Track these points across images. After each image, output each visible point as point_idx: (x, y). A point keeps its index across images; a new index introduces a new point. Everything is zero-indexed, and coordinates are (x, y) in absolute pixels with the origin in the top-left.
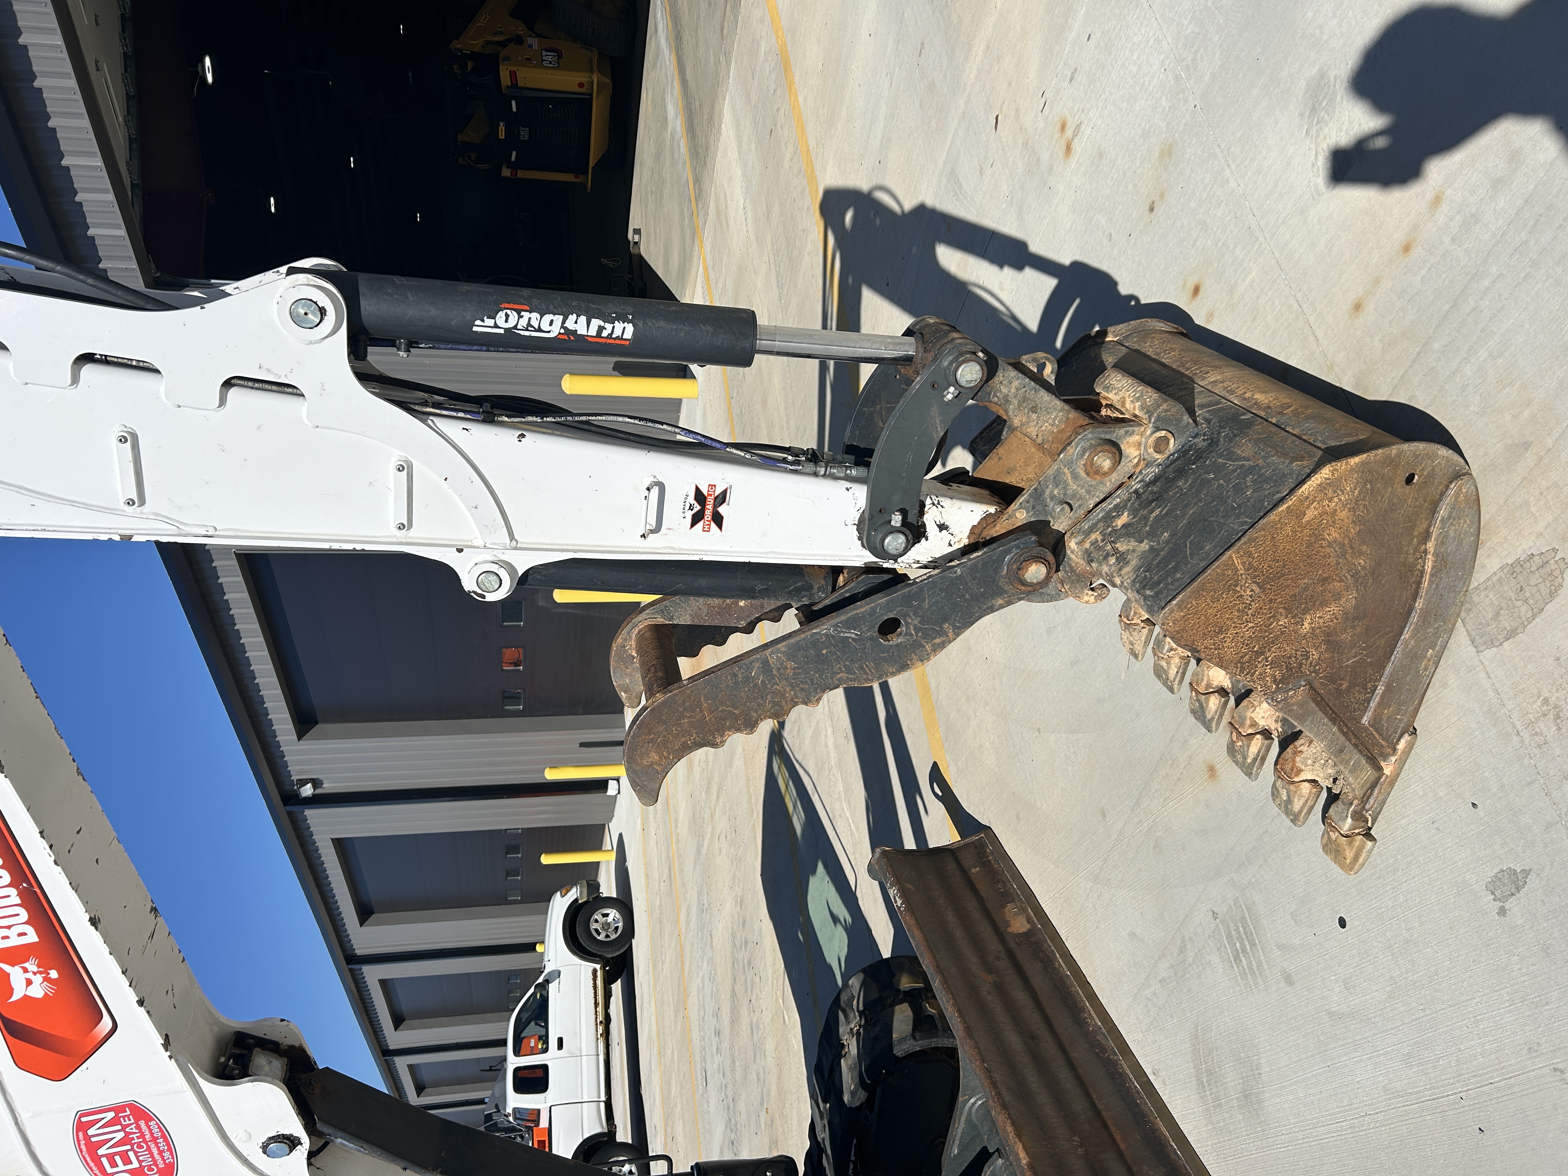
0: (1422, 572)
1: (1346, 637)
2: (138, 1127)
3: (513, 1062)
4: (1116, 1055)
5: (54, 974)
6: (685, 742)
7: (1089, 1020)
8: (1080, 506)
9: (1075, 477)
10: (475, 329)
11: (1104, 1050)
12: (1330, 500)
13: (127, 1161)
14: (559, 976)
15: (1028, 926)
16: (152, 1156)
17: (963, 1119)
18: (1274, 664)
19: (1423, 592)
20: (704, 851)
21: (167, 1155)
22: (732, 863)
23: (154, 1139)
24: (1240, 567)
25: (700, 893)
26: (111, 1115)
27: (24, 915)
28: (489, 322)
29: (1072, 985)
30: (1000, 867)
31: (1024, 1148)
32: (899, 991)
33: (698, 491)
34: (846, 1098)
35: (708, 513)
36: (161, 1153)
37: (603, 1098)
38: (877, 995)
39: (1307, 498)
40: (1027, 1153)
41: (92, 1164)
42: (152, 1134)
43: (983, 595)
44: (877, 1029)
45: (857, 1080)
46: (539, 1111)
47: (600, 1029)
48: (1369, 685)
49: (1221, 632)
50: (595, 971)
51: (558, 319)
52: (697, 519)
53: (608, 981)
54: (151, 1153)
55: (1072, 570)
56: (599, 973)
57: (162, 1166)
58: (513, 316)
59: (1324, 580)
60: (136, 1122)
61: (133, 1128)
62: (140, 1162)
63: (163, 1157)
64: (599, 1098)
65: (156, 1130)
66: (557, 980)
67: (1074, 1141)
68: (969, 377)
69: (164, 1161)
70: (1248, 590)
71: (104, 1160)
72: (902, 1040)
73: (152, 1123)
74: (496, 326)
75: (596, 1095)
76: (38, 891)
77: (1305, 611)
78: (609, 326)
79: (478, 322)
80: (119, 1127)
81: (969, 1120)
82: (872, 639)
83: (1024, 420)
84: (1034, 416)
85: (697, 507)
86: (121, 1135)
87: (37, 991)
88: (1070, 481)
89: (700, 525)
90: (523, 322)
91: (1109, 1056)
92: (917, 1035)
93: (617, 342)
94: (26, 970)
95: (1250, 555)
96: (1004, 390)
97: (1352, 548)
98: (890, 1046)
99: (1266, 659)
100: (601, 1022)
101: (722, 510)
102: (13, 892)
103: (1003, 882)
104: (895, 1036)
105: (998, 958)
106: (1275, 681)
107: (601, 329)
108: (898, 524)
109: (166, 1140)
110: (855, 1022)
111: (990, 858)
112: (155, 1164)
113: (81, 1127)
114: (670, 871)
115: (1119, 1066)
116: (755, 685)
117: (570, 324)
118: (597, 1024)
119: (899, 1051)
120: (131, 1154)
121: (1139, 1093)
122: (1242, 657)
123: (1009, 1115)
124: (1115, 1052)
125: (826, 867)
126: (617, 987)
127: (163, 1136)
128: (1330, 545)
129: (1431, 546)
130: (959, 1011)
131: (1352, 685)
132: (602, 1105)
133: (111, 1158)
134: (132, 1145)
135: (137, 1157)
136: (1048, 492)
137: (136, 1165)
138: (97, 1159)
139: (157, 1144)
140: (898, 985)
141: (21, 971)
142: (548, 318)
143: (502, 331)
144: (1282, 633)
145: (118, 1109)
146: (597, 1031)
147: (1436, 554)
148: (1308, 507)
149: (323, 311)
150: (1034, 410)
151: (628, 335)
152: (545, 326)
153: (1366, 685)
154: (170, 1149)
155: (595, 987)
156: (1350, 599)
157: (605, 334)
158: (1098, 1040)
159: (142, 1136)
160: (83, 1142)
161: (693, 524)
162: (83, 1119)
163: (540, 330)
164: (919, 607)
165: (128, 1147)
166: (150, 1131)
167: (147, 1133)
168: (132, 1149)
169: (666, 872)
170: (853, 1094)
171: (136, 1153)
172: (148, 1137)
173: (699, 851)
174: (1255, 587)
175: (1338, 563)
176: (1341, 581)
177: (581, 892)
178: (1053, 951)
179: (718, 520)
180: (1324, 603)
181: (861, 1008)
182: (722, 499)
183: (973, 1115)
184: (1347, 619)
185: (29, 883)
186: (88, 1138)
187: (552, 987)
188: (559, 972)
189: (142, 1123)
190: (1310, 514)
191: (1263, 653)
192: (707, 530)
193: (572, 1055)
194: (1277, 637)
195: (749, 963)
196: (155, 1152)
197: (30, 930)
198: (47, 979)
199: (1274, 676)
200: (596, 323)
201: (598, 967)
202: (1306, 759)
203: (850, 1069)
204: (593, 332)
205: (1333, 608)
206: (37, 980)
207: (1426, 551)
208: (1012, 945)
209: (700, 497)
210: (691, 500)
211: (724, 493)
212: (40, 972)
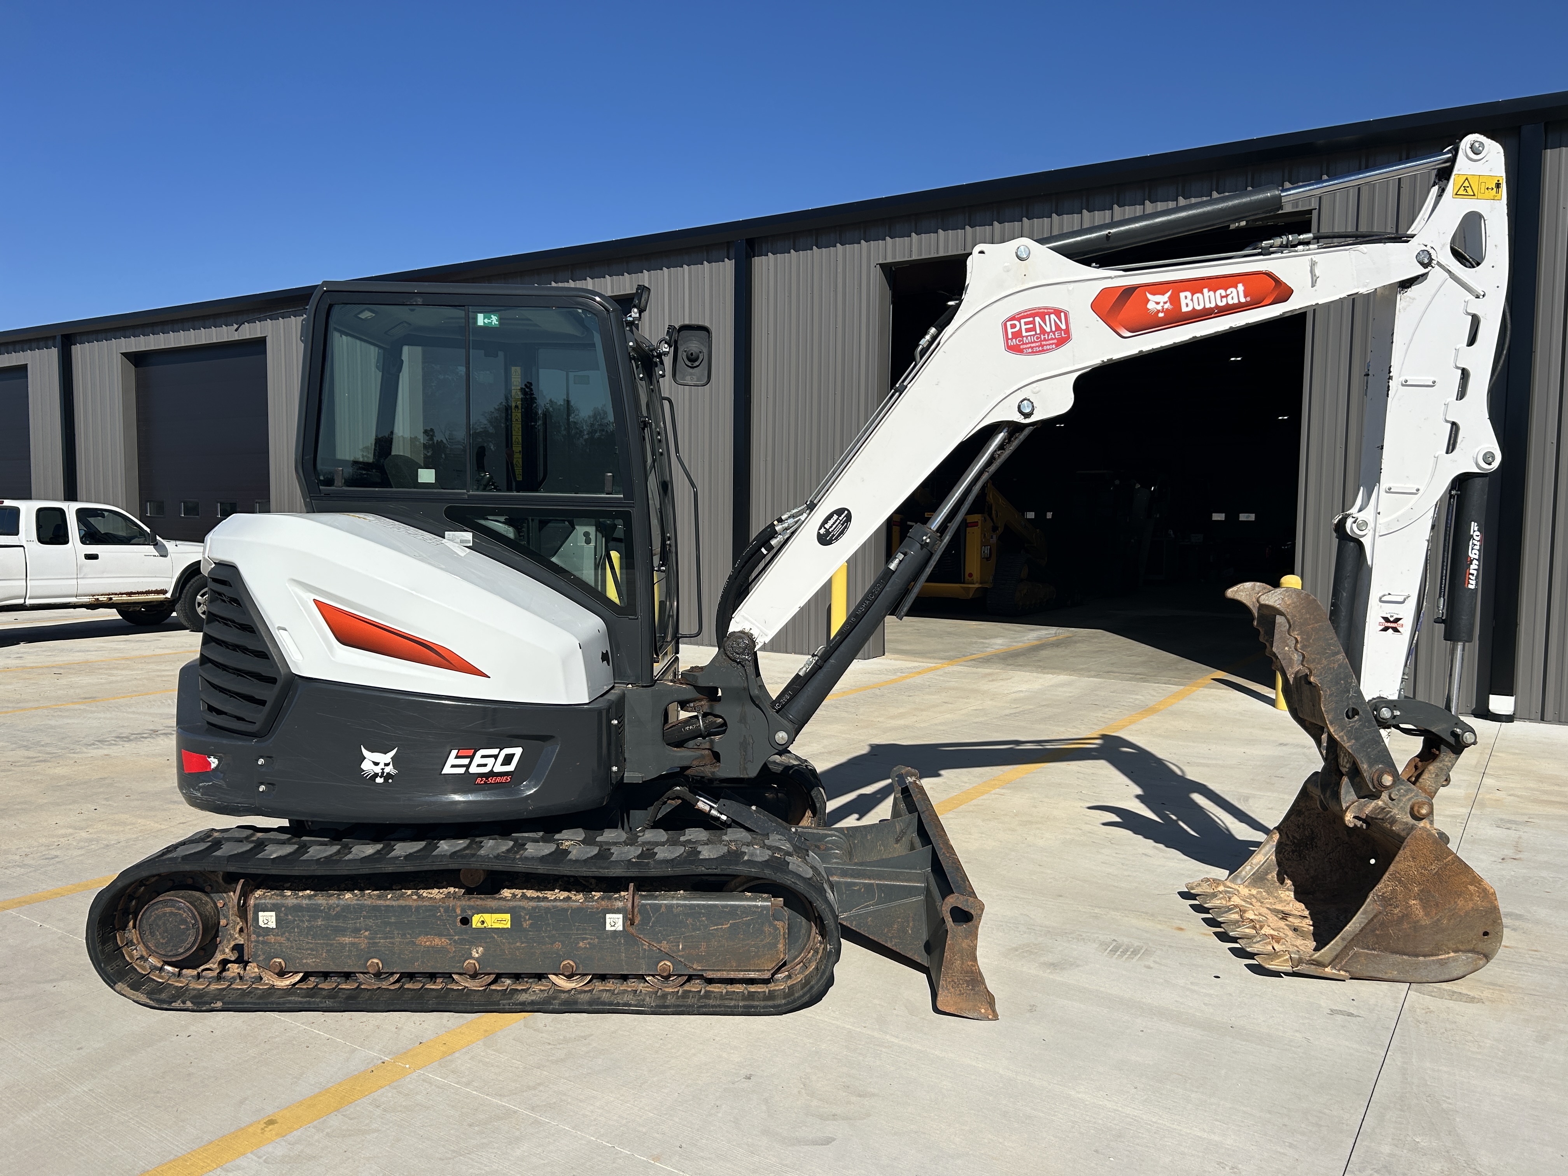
0: (1438, 955)
1: (1405, 926)
2: (1052, 339)
3: (71, 509)
5: (1161, 315)
6: (1295, 616)
8: (1394, 804)
9: (1409, 800)
10: (1473, 523)
12: (1478, 896)
13: (1027, 330)
14: (161, 556)
16: (1029, 343)
18: (1393, 891)
19: (1428, 959)
21: (1030, 350)
23: (1042, 346)
24: (1447, 860)
26: (1063, 327)
27: (1198, 308)
28: (1476, 529)
33: (1400, 619)
35: (1389, 625)
36: (1032, 348)
37: (29, 602)
39: (1480, 884)
41: (1029, 313)
42: (1046, 345)
43: (1369, 757)
46: (17, 534)
47: (103, 599)
48: (1377, 946)
49: (1413, 858)
50: (164, 592)
51: (1477, 557)
52: (1387, 620)
54: (1032, 343)
55: (1365, 805)
56: (162, 596)
57: (1021, 347)
58: (1478, 538)
59: (1437, 905)
60: (1056, 338)
61: (1051, 335)
62: (1027, 337)
63: (1028, 348)
64: (29, 598)
65: (1048, 347)
66: (157, 554)
68: (1468, 737)
69: (1026, 348)
70: (1434, 868)
71: (1031, 319)
73: (1054, 346)
74: (1474, 531)
75: (34, 594)
76: (1213, 316)
77: (1421, 900)
78: (1474, 578)
79: (1476, 524)
80: (1054, 329)
82: (1348, 704)
83: (1432, 771)
84: (1434, 776)
85: (1392, 619)
86: (1048, 330)
87: (1151, 306)
88: (1407, 797)
89: (1383, 621)
90: (1476, 542)
93: (1467, 582)
94: (1165, 303)
95: (1453, 864)
96: (1447, 759)
97: (1453, 915)
99: (1397, 886)
100: (111, 599)
101: (1390, 630)
102: (1213, 305)
106: (1383, 893)
107: (1473, 575)
108: (1395, 714)
109: (1040, 351)
112: (1023, 344)
113: (1057, 312)
116: (1325, 649)
117: (1475, 562)
118: (109, 595)
120: (1033, 333)
122: (1398, 873)
127: (1043, 350)
128: (1455, 902)
129: (1452, 954)
131: (1377, 936)
132: (21, 601)
133: (1033, 322)
134: (1040, 334)
135: (1031, 336)
136: (1403, 787)
137: (1024, 334)
138: (1033, 315)
139: (1039, 346)
141: (1165, 301)
142: (1477, 552)
143: (1472, 533)
144: (1410, 891)
145: (1067, 331)
146: (102, 595)
147: (1449, 958)
148: (1476, 886)
149: (1490, 464)
150: (1437, 775)
151: (1470, 586)
152: (1474, 551)
153: (1377, 943)
154: (1033, 352)
155: (148, 592)
156: (1426, 921)
157: (1471, 576)
159: (1045, 340)
160: (1046, 311)
161: (1383, 618)
162: (1062, 314)
163: (1472, 549)
164: (1365, 726)
165: (1038, 332)
166: (1049, 345)
167: (1047, 343)
168: (1036, 334)
171: (1034, 335)
172: (1044, 343)
174: (1436, 870)
175: (1445, 909)
176: (1436, 914)
179: (1385, 629)
180: (1424, 908)
182: (1396, 630)
184: (1415, 923)
185: (1216, 313)
186: (1049, 314)
187: (150, 549)
188: (165, 556)
189: (1055, 341)
190: (1471, 888)
191: (1399, 883)
192: (1380, 624)
193: (79, 568)
194: (1408, 888)
196: (1033, 345)
197: (1190, 308)
198: (1158, 311)
199: (1386, 892)
200: (1475, 572)
201: (169, 595)
202: (1285, 944)
204: (1472, 571)
205: (1421, 913)
206: (1159, 307)
207: (1449, 953)
209: (1397, 620)
210: (1396, 616)
211: (1399, 631)
212: (1163, 309)
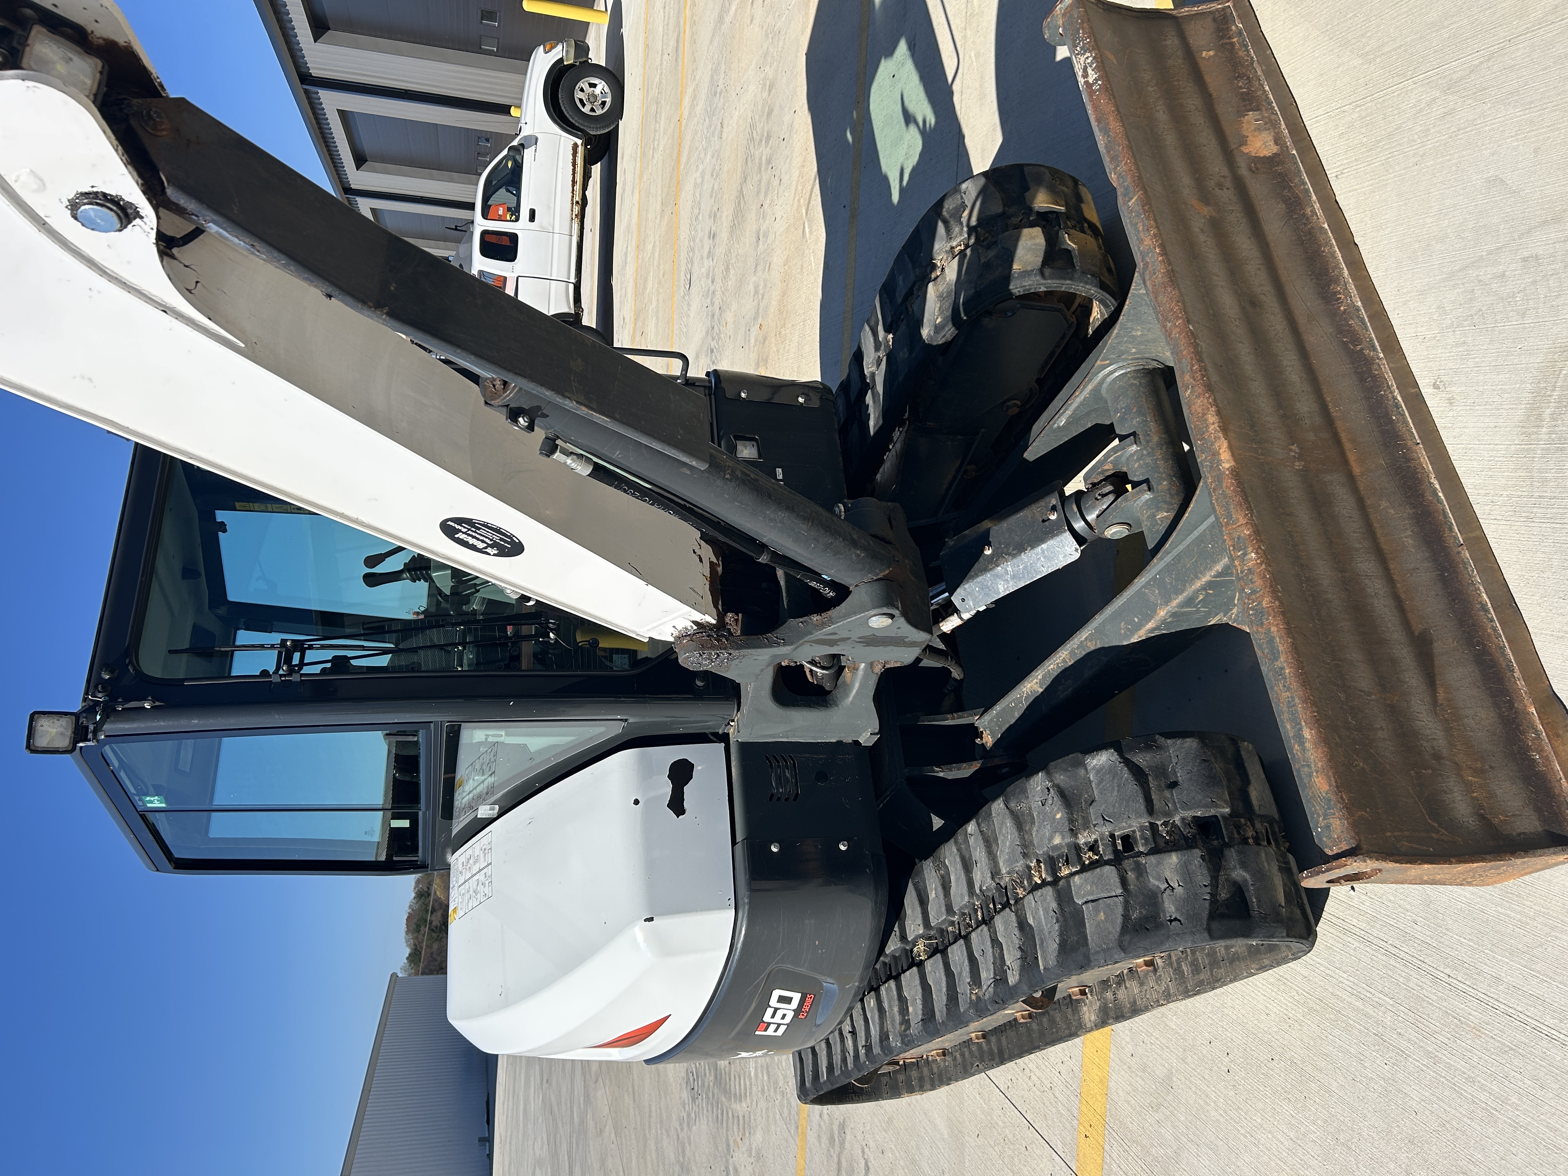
3: (481, 224)
4: (1375, 350)
7: (1343, 297)
11: (1356, 340)
14: (536, 144)
15: (1275, 149)
17: (1090, 387)
20: (728, 19)
22: (767, 36)
25: (715, 71)
29: (1328, 243)
30: (1249, 55)
31: (1230, 447)
32: (1030, 209)
34: (925, 332)
37: (573, 279)
38: (1000, 210)
40: (1233, 455)
44: (992, 254)
45: (949, 313)
46: (505, 278)
47: (577, 209)
50: (575, 146)
53: (589, 161)
56: (580, 150)
64: (569, 279)
66: (533, 148)
67: (1291, 450)
72: (1025, 274)
75: (566, 274)
81: (1097, 390)
91: (1362, 350)
92: (1047, 271)
98: (1007, 278)
100: (577, 202)
103: (1248, 78)
104: (1016, 266)
105: (1220, 186)
110: (960, 239)
111: (1235, 40)
114: (677, 42)
115: (1375, 367)
118: (573, 204)
119: (1016, 287)
121: (1397, 406)
123: (1215, 400)
124: (1373, 346)
125: (912, 47)
126: (596, 169)
130: (1162, 246)
132: (571, 287)
140: (1032, 201)
146: (572, 211)
155: (574, 164)
158: (1350, 326)
169: (672, 43)
170: (938, 329)
173: (721, 19)
177: (567, 52)
178: (1307, 191)
181: (974, 222)
183: (1105, 386)
187: (528, 154)
188: (537, 139)
193: (543, 230)
195: (769, 162)
201: (579, 142)
203: (941, 297)
208: (1244, 171)
